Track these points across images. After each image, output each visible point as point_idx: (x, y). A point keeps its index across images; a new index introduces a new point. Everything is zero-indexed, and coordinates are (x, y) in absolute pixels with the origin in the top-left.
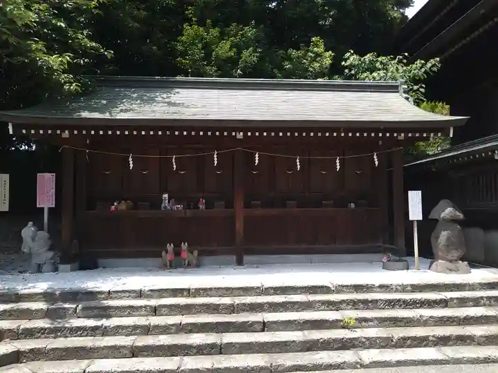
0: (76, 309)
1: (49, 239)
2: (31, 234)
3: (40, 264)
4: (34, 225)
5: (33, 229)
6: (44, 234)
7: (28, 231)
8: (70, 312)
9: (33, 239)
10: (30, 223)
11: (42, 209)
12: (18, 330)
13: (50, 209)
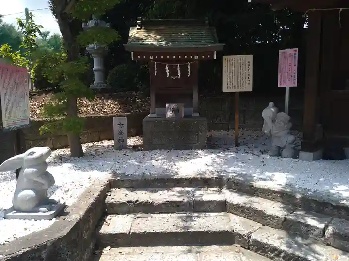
0: (324, 230)
1: (290, 121)
2: (271, 115)
3: (279, 148)
4: (275, 105)
5: (273, 109)
6: (284, 116)
7: (269, 112)
8: (315, 233)
9: (273, 121)
10: (271, 104)
11: (284, 88)
12: (249, 238)
13: (291, 88)
